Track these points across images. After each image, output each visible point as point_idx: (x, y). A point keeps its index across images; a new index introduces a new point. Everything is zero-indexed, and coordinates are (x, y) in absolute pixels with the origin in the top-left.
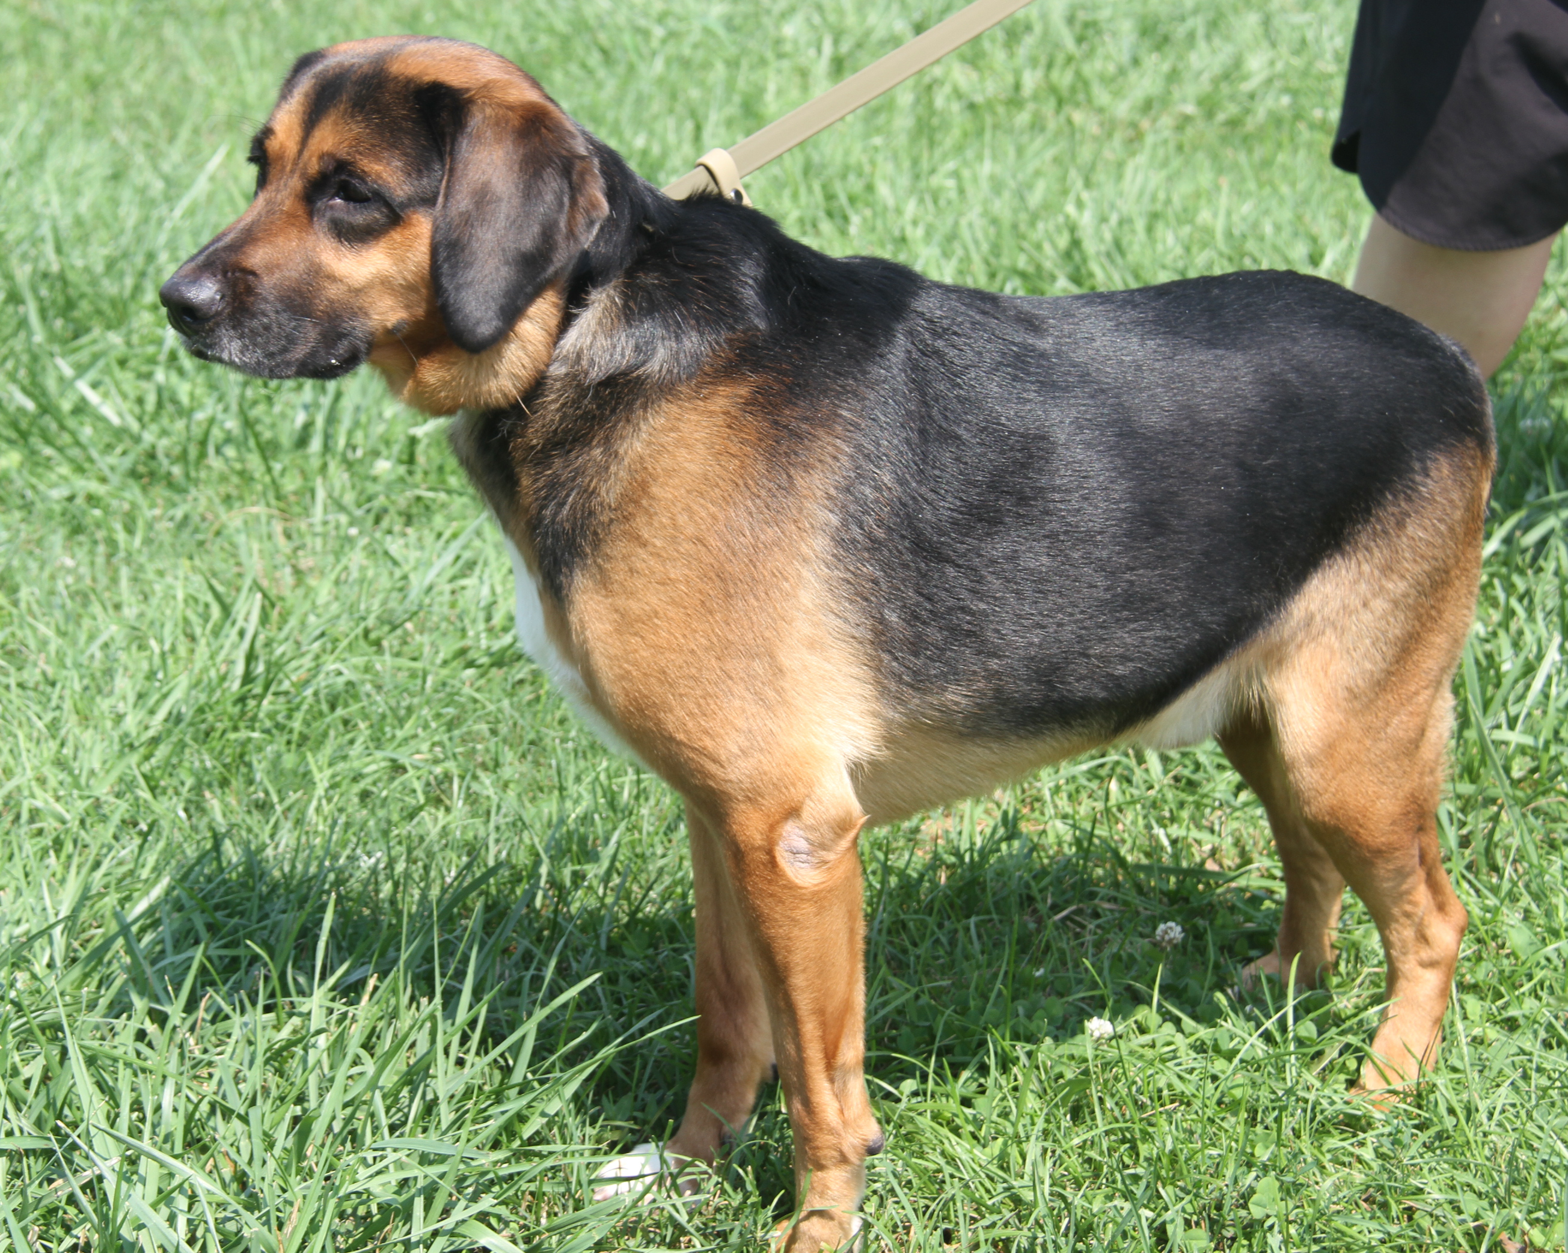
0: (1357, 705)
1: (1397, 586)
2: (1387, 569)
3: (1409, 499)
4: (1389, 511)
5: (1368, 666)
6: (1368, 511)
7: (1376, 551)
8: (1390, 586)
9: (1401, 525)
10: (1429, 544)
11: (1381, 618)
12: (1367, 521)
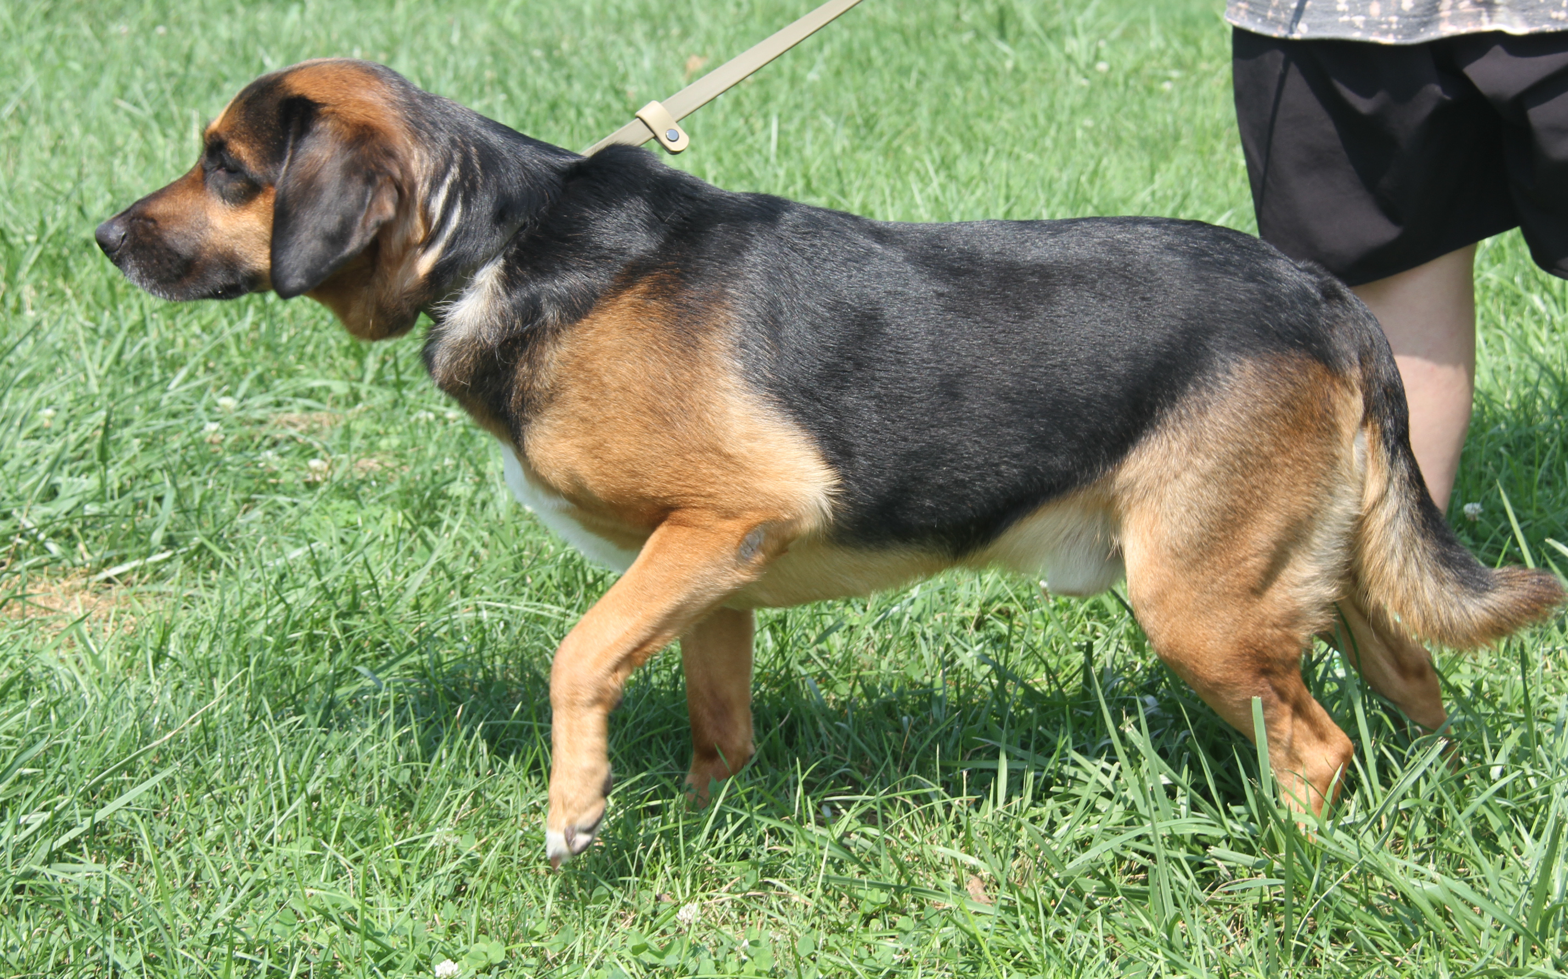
0: (1182, 563)
1: (1205, 464)
2: (1194, 448)
3: (1210, 391)
4: (1190, 401)
5: (1185, 529)
6: (1174, 398)
7: (1183, 433)
8: (1198, 462)
9: (1202, 412)
10: (1228, 429)
11: (1192, 489)
12: (1172, 407)
